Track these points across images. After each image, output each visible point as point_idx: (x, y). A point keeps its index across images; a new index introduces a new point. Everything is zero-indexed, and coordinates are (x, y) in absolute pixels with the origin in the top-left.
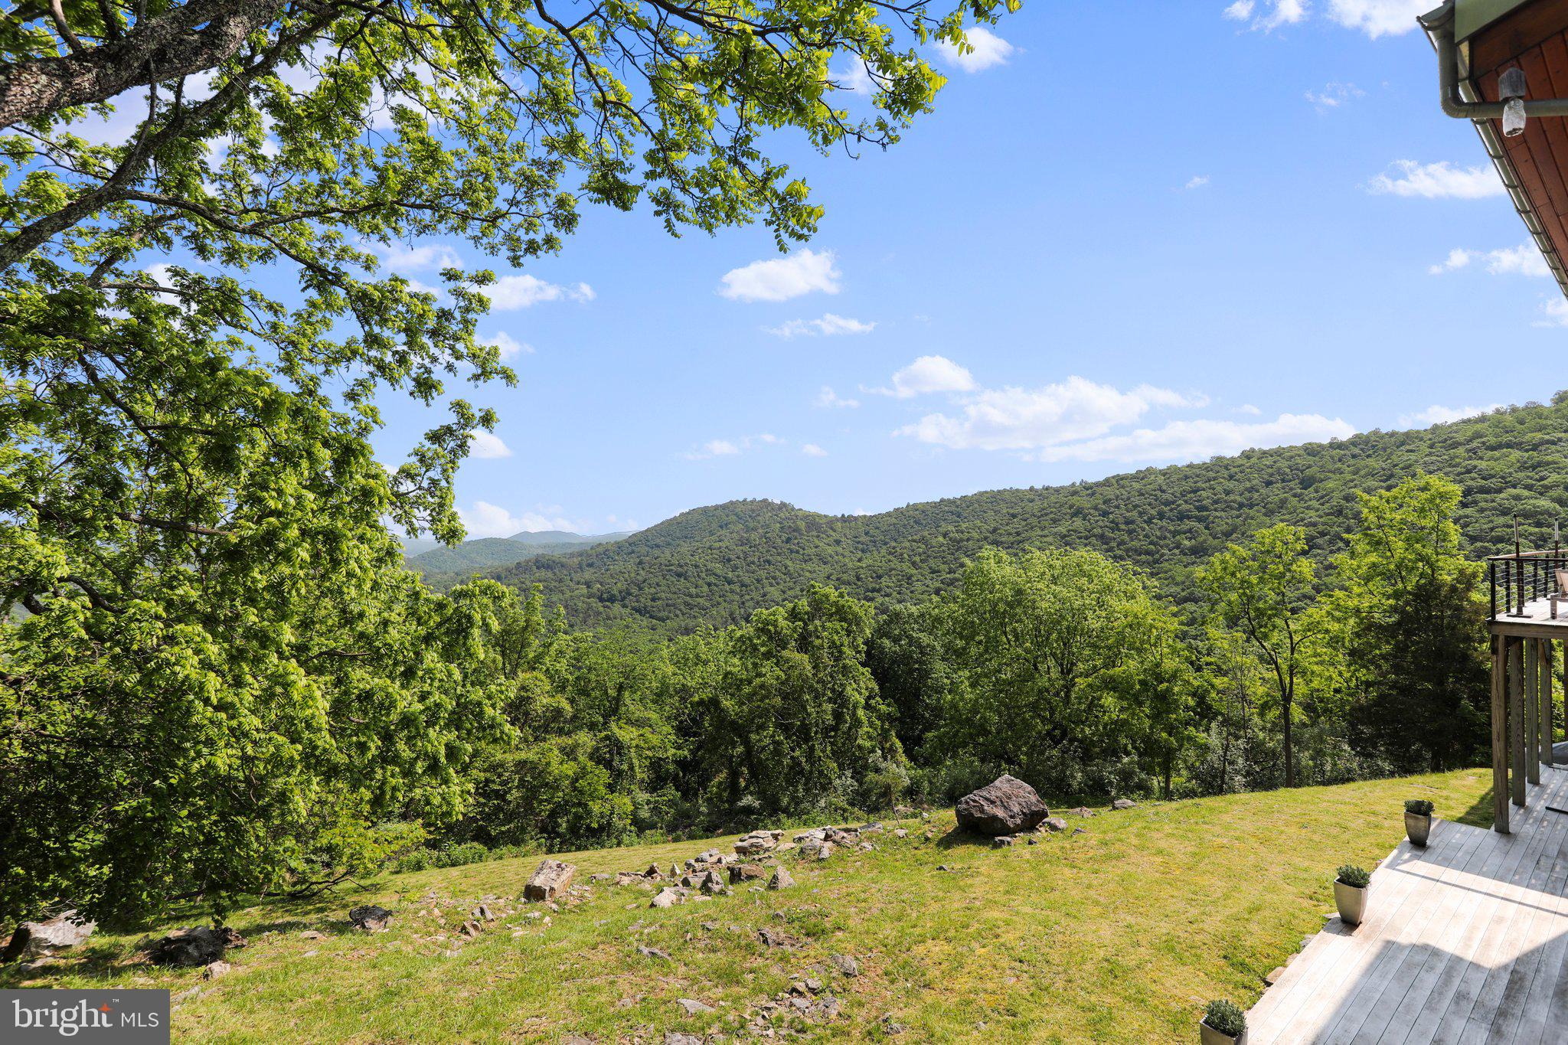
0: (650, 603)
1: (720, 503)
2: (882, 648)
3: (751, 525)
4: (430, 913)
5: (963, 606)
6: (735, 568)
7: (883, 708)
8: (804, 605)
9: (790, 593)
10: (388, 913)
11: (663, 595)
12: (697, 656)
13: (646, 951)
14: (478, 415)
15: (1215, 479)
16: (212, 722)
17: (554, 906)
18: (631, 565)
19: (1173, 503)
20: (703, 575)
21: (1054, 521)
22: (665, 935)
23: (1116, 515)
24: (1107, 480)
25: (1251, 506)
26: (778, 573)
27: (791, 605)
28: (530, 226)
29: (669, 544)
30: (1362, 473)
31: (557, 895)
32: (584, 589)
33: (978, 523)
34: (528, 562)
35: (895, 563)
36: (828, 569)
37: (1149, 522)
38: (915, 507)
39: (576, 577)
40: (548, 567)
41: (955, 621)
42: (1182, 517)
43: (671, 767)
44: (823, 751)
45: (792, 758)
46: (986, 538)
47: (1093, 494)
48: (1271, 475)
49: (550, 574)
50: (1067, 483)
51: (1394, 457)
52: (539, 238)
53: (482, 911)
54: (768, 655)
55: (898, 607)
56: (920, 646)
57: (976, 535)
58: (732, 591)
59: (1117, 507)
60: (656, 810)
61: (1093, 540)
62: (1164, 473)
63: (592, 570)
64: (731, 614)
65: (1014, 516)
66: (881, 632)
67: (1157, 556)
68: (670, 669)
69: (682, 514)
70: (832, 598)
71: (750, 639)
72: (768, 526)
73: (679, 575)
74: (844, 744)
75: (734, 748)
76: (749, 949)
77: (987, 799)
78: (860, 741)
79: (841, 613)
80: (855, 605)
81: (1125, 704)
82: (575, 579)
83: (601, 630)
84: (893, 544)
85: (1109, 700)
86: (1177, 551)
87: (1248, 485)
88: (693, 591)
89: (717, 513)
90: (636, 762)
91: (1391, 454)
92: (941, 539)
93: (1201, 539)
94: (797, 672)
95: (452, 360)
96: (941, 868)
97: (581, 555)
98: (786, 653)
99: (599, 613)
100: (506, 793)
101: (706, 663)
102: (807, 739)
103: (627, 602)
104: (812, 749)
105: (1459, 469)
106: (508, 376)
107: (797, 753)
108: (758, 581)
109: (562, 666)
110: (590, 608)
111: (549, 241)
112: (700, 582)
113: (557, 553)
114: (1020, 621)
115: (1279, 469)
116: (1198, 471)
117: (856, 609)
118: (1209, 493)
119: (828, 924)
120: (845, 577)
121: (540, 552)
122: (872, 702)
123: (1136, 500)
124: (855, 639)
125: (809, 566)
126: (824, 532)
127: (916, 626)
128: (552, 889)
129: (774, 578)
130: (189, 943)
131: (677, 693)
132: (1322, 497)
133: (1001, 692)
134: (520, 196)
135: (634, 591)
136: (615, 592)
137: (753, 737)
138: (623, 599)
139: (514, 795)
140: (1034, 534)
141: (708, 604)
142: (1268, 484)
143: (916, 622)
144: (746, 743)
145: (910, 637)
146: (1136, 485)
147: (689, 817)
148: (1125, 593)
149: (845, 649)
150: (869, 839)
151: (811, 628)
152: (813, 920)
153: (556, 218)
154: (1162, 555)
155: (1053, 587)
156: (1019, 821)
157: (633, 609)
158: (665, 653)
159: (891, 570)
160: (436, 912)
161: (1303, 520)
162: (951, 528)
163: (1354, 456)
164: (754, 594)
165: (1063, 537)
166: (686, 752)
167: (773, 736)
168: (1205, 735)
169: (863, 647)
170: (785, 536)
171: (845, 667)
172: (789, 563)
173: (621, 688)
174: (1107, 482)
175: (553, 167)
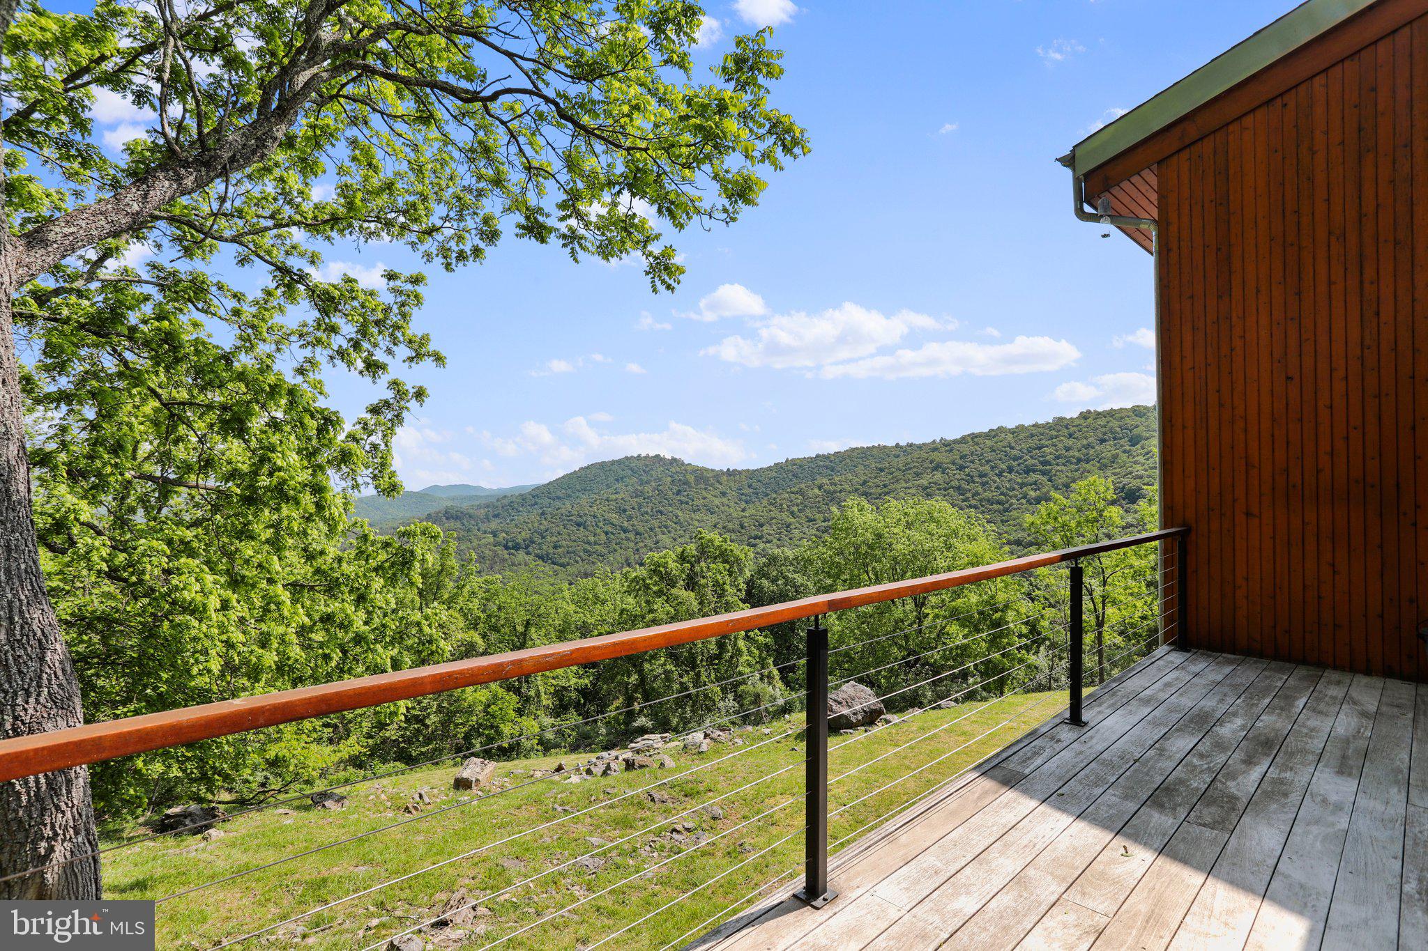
0: (551, 551)
1: (617, 458)
2: (761, 588)
3: (645, 479)
4: (378, 797)
5: (831, 549)
6: (630, 518)
7: (761, 639)
8: (692, 549)
9: (680, 540)
10: (343, 798)
11: (564, 543)
12: (596, 597)
13: (560, 809)
14: (412, 391)
15: (1057, 437)
16: (206, 636)
17: (480, 793)
18: (534, 515)
19: (1021, 458)
20: (601, 524)
21: (917, 474)
22: (574, 798)
23: (972, 469)
24: (964, 438)
25: (1087, 461)
26: (669, 523)
27: (680, 550)
28: (460, 238)
29: (570, 496)
31: (482, 784)
32: (490, 538)
33: (850, 476)
34: (439, 513)
35: (776, 513)
36: (714, 518)
37: (1000, 475)
38: (793, 462)
39: (483, 527)
40: (457, 517)
41: (824, 561)
42: (1028, 470)
43: (574, 695)
44: (708, 677)
45: (681, 683)
46: (856, 490)
47: (951, 450)
48: (1105, 434)
49: (458, 525)
50: (929, 441)
52: (468, 248)
53: (421, 796)
54: (659, 593)
55: (776, 551)
56: (795, 586)
57: (847, 487)
58: (627, 539)
59: (972, 462)
60: (560, 733)
61: (951, 491)
62: (1012, 432)
63: (498, 520)
64: (627, 560)
65: (882, 470)
66: (762, 573)
67: (1007, 505)
68: (572, 608)
69: (581, 469)
70: (717, 543)
71: (644, 580)
72: (660, 480)
73: (579, 525)
74: (726, 671)
75: (629, 677)
76: (640, 805)
77: (835, 701)
78: (740, 668)
79: (724, 556)
80: (737, 550)
81: (966, 631)
82: (482, 529)
83: (507, 573)
84: (774, 495)
85: (953, 628)
86: (1024, 501)
87: (1085, 442)
88: (592, 539)
89: (614, 468)
90: (542, 689)
92: (816, 491)
93: (1044, 490)
94: (684, 608)
95: (391, 346)
96: (793, 749)
97: (488, 506)
98: (673, 591)
99: (504, 560)
100: (425, 717)
101: (603, 602)
102: (693, 666)
103: (530, 549)
104: (698, 675)
106: (439, 359)
107: (685, 679)
108: (651, 529)
109: (475, 605)
110: (496, 555)
111: (477, 251)
112: (598, 531)
113: (465, 506)
114: (879, 561)
115: (1111, 428)
116: (1042, 430)
117: (737, 552)
118: (1052, 449)
119: (701, 788)
120: (730, 526)
121: (450, 504)
122: (751, 634)
123: (988, 456)
124: (736, 578)
125: (698, 516)
126: (711, 485)
127: (791, 568)
128: (477, 780)
129: (666, 527)
130: (186, 818)
131: (578, 629)
132: (1147, 453)
133: (863, 623)
134: (452, 214)
135: (537, 539)
136: (520, 541)
137: (647, 666)
138: (527, 547)
139: (433, 720)
140: (898, 486)
141: (605, 551)
142: (1102, 441)
143: (792, 564)
144: (640, 672)
145: (785, 578)
146: (989, 443)
147: (590, 738)
148: (969, 536)
149: (727, 587)
150: (741, 736)
151: (697, 569)
152: (690, 785)
153: (481, 233)
154: (1011, 505)
155: (907, 531)
156: (860, 718)
157: (537, 556)
158: (567, 594)
159: (772, 519)
160: (383, 796)
161: (1131, 473)
162: (825, 481)
164: (648, 542)
165: (925, 489)
166: (587, 681)
167: (665, 664)
168: (1034, 657)
169: (743, 586)
170: (675, 489)
171: (727, 603)
172: (680, 513)
173: (527, 624)
174: (963, 440)
175: (480, 194)
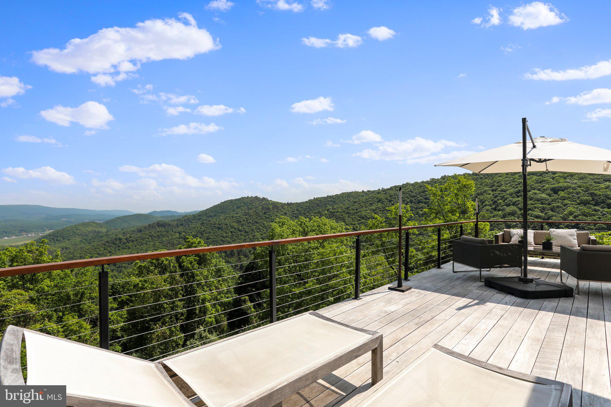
1: (238, 198)
3: (250, 207)
6: (242, 225)
18: (198, 225)
19: (416, 196)
20: (229, 228)
21: (371, 204)
23: (394, 202)
24: (391, 188)
26: (260, 227)
29: (216, 215)
30: (484, 184)
32: (177, 235)
33: (341, 205)
34: (153, 224)
38: (317, 199)
40: (163, 226)
42: (419, 202)
46: (344, 211)
47: (386, 193)
49: (164, 229)
50: (377, 189)
51: (494, 178)
57: (340, 210)
58: (241, 235)
59: (395, 198)
62: (412, 185)
63: (182, 227)
65: (355, 202)
69: (222, 203)
72: (257, 207)
73: (219, 228)
82: (174, 231)
84: (308, 214)
86: (417, 216)
88: (225, 235)
89: (236, 202)
91: (493, 177)
92: (326, 212)
97: (178, 220)
105: (516, 183)
108: (252, 230)
112: (228, 231)
113: (167, 220)
116: (425, 184)
121: (160, 219)
126: (280, 210)
129: (259, 229)
135: (199, 235)
140: (362, 209)
141: (231, 240)
162: (330, 207)
163: (481, 178)
164: (251, 236)
165: (374, 210)
170: (263, 211)
172: (265, 223)
